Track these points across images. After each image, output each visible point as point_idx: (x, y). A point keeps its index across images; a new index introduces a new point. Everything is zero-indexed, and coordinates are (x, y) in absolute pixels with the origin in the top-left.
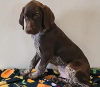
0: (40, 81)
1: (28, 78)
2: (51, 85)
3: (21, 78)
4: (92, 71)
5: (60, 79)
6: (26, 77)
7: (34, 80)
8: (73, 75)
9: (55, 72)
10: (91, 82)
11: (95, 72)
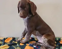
0: (27, 44)
1: (20, 43)
2: (33, 47)
3: (16, 42)
4: (56, 39)
5: (38, 44)
6: (19, 42)
7: (24, 44)
8: (46, 42)
9: (35, 39)
10: (55, 45)
11: (57, 40)
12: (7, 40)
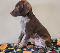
0: (24, 49)
1: (17, 48)
2: (31, 51)
3: (13, 48)
4: (52, 41)
7: (21, 49)
9: (32, 43)
10: (53, 46)
11: (54, 41)
12: (2, 47)
